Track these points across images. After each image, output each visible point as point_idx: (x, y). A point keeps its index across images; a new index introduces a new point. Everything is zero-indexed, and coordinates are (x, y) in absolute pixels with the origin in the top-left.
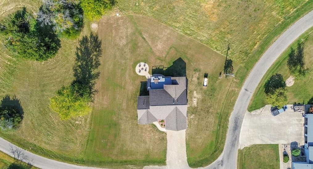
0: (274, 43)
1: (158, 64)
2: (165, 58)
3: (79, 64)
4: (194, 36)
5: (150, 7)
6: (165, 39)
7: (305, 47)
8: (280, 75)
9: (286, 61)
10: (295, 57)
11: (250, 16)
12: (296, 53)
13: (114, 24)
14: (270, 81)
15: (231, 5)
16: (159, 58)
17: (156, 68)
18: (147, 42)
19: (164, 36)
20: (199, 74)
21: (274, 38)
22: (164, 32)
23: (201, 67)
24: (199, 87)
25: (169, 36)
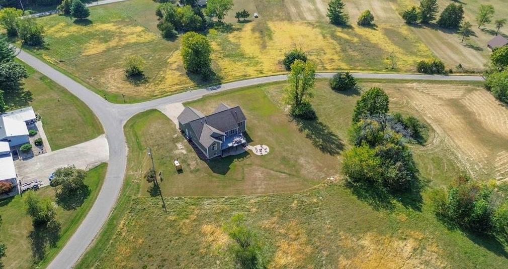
0: (93, 238)
1: (247, 160)
2: (243, 168)
3: (326, 131)
4: (222, 200)
5: (303, 202)
6: (258, 183)
7: (30, 259)
8: (68, 210)
9: (63, 229)
10: (47, 238)
11: (150, 256)
12: (47, 245)
13: (327, 170)
14: (84, 199)
15: (191, 257)
16: (250, 165)
17: (246, 157)
18: (277, 171)
19: (260, 185)
20: (191, 168)
21: (95, 243)
22: (264, 187)
23: (191, 176)
24: (183, 158)
25: (255, 187)
